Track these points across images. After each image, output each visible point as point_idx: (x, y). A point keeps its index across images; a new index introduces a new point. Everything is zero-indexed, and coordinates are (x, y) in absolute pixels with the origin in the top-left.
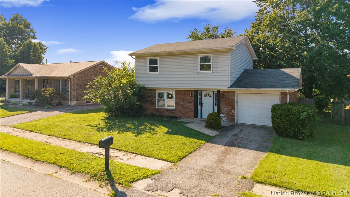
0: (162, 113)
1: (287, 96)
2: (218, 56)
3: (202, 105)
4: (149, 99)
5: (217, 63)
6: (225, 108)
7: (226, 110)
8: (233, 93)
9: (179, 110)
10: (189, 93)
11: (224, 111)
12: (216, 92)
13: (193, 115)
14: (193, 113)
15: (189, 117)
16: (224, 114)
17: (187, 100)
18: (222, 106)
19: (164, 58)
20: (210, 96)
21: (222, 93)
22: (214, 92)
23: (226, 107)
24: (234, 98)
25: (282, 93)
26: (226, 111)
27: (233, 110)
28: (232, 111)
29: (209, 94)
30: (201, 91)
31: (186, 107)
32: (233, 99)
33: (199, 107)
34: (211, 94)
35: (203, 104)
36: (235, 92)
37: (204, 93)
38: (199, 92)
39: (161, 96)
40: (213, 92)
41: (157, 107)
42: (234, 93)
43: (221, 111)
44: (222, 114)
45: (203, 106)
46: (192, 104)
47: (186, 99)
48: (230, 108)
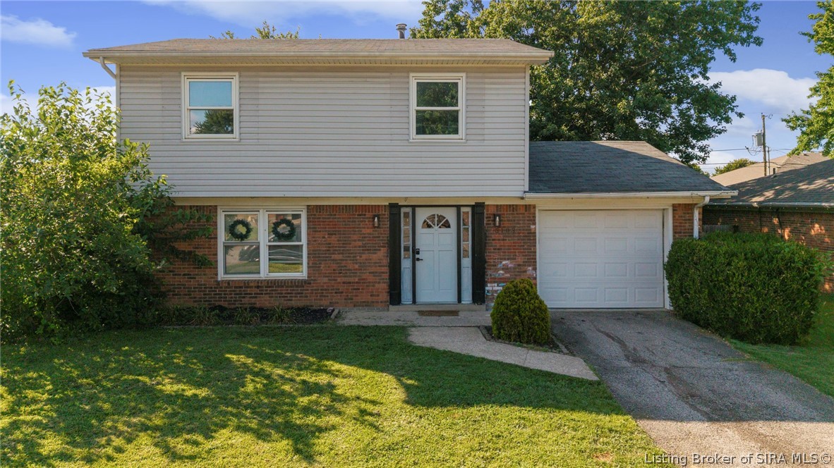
0: (246, 300)
1: (693, 214)
2: (485, 83)
3: (417, 256)
4: (182, 246)
5: (484, 106)
6: (504, 262)
7: (506, 269)
8: (530, 209)
9: (325, 280)
10: (369, 215)
11: (501, 272)
12: (469, 210)
13: (385, 296)
14: (383, 287)
15: (367, 305)
16: (500, 282)
17: (360, 243)
18: (491, 256)
19: (261, 79)
20: (447, 225)
21: (492, 211)
22: (458, 207)
23: (505, 259)
24: (532, 227)
25: (675, 207)
26: (506, 273)
27: (530, 266)
28: (525, 271)
29: (441, 218)
30: (414, 207)
31: (357, 266)
32: (530, 230)
33: (406, 264)
34: (450, 215)
35: (418, 253)
36: (534, 207)
37: (422, 215)
38: (403, 210)
39: (241, 231)
40: (455, 209)
41: (221, 276)
42: (532, 210)
43: (489, 272)
44: (491, 282)
45: (418, 259)
46: (382, 255)
47: (355, 237)
48: (520, 260)
